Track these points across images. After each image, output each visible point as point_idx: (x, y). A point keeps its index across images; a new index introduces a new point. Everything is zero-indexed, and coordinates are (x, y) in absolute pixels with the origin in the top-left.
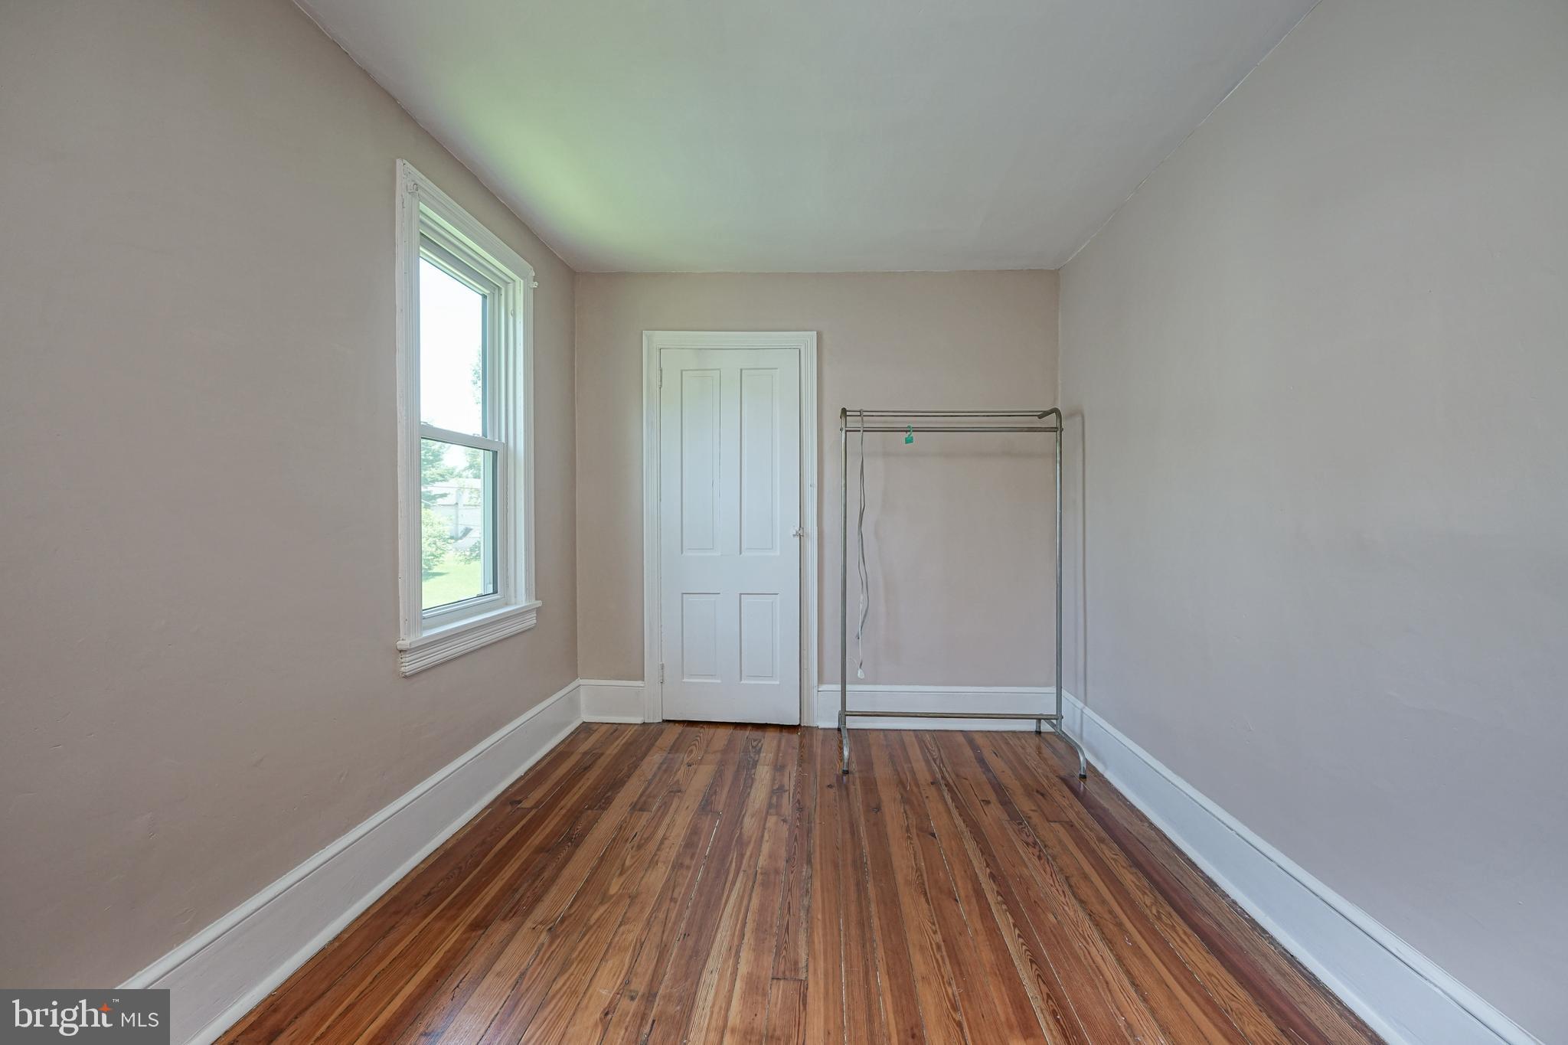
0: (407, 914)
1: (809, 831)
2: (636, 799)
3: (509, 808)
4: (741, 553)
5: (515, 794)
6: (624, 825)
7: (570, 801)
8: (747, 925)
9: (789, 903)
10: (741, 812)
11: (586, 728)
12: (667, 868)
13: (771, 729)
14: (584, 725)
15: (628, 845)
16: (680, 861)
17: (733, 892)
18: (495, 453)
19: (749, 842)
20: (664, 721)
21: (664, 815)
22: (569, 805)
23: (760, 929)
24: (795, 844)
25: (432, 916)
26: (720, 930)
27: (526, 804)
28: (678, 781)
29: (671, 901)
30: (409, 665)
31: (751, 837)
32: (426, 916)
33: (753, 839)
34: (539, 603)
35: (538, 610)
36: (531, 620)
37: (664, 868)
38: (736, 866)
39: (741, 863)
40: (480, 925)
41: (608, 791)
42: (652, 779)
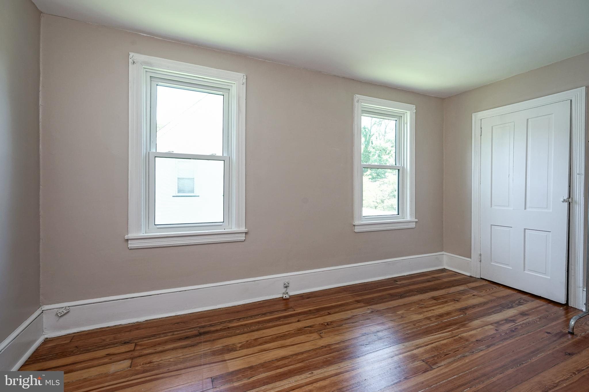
0: (346, 292)
1: (505, 339)
2: (436, 296)
3: (393, 282)
4: (525, 209)
5: (397, 279)
6: (423, 300)
7: (412, 287)
8: (432, 345)
9: (459, 350)
10: (478, 318)
11: (444, 270)
12: (423, 317)
13: (543, 300)
14: (444, 269)
15: (418, 306)
16: (430, 318)
17: (439, 335)
18: (399, 170)
19: (468, 327)
20: (481, 278)
21: (440, 304)
22: (411, 288)
23: (436, 348)
24: (491, 339)
25: (349, 295)
26: (420, 340)
27: (398, 283)
28: (461, 298)
29: (413, 324)
30: (357, 229)
31: (471, 326)
32: (349, 294)
33: (470, 328)
34: (417, 220)
35: (416, 222)
36: (413, 225)
37: (422, 316)
38: (452, 330)
39: (455, 330)
40: (358, 302)
41: (429, 290)
42: (450, 293)
